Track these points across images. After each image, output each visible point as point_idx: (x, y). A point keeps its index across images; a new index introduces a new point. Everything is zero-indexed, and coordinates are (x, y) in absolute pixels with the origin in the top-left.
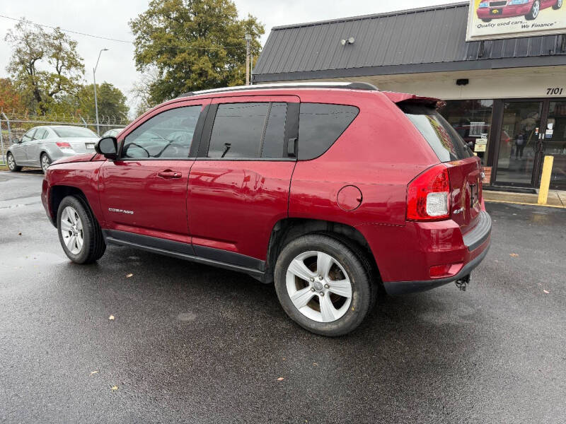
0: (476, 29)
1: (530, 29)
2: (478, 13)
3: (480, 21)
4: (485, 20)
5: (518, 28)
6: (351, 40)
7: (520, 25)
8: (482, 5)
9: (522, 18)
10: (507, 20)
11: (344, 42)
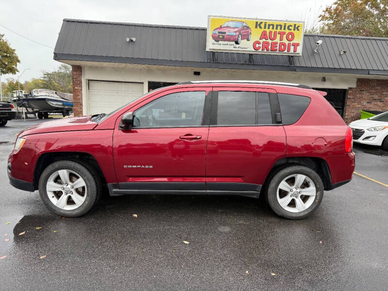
0: (211, 45)
1: (237, 49)
2: (212, 36)
3: (213, 41)
4: (216, 41)
5: (232, 48)
6: (134, 39)
7: (233, 46)
8: (214, 32)
9: (234, 43)
10: (226, 42)
11: (128, 40)
